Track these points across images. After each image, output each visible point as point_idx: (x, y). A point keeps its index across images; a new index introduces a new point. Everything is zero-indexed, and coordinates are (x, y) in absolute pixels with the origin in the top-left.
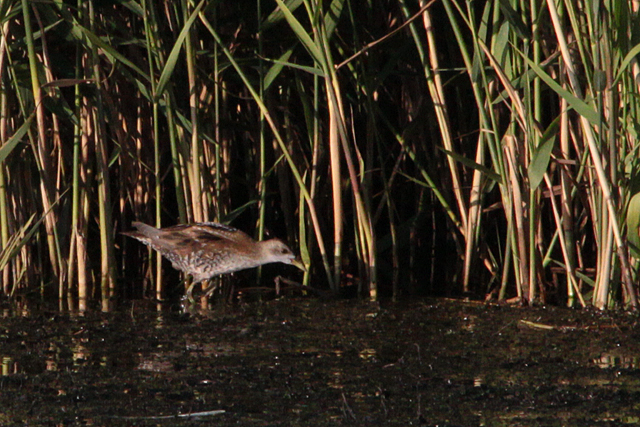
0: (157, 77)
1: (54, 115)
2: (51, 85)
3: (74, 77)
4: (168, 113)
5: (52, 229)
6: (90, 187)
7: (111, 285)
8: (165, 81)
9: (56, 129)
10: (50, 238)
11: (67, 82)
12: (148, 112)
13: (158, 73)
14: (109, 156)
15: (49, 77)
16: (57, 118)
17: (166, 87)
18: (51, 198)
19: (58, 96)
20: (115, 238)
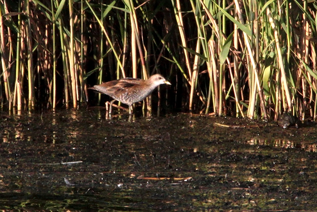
0: (55, 13)
1: (8, 28)
2: (7, 15)
3: (17, 11)
4: (60, 28)
5: (6, 80)
6: (24, 61)
7: (33, 105)
8: (58, 14)
9: (9, 34)
10: (5, 83)
11: (14, 14)
12: (50, 28)
13: (55, 9)
14: (33, 48)
15: (6, 11)
16: (10, 29)
17: (59, 16)
18: (7, 65)
19: (10, 20)
20: (35, 84)
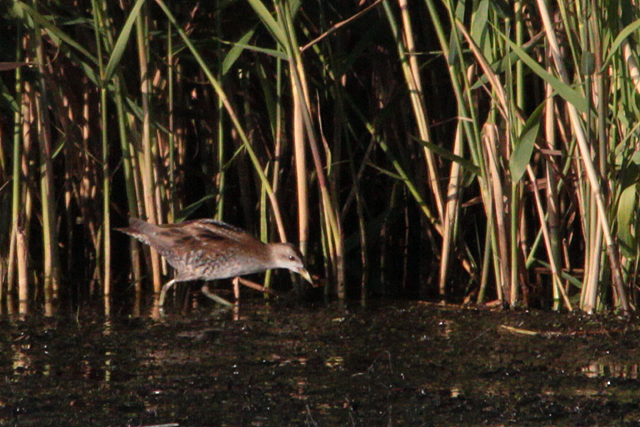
0: (105, 62)
3: (13, 59)
4: (118, 99)
6: (32, 182)
7: (55, 287)
11: (6, 66)
12: (95, 99)
13: (106, 55)
14: (53, 148)
20: (59, 236)
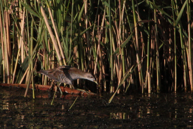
0: (176, 19)
1: (141, 32)
2: (140, 22)
3: (148, 19)
4: (180, 31)
5: (140, 70)
8: (178, 20)
9: (142, 37)
10: (139, 73)
15: (139, 20)
16: (142, 34)
17: (179, 22)
18: (140, 59)
19: (142, 26)
